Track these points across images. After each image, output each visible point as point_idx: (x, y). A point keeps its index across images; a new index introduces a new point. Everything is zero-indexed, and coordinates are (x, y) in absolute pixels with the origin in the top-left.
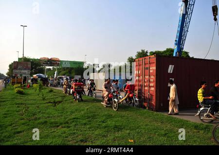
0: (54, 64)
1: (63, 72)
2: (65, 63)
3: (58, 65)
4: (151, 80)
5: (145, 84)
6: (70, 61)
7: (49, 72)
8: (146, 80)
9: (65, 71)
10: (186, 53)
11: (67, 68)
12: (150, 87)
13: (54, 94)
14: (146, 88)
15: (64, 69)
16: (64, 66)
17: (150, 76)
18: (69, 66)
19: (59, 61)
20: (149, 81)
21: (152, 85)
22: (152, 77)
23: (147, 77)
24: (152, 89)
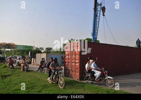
0: (11, 47)
1: (18, 53)
2: (19, 47)
3: (14, 48)
4: (76, 58)
5: (72, 61)
6: (22, 46)
7: (8, 53)
8: (73, 58)
9: (19, 53)
10: (98, 41)
11: (21, 50)
12: (76, 63)
13: (7, 69)
14: (73, 64)
15: (19, 51)
16: (18, 48)
17: (75, 55)
18: (22, 49)
19: (14, 45)
20: (75, 59)
21: (77, 61)
22: (77, 56)
23: (74, 56)
24: (77, 64)
